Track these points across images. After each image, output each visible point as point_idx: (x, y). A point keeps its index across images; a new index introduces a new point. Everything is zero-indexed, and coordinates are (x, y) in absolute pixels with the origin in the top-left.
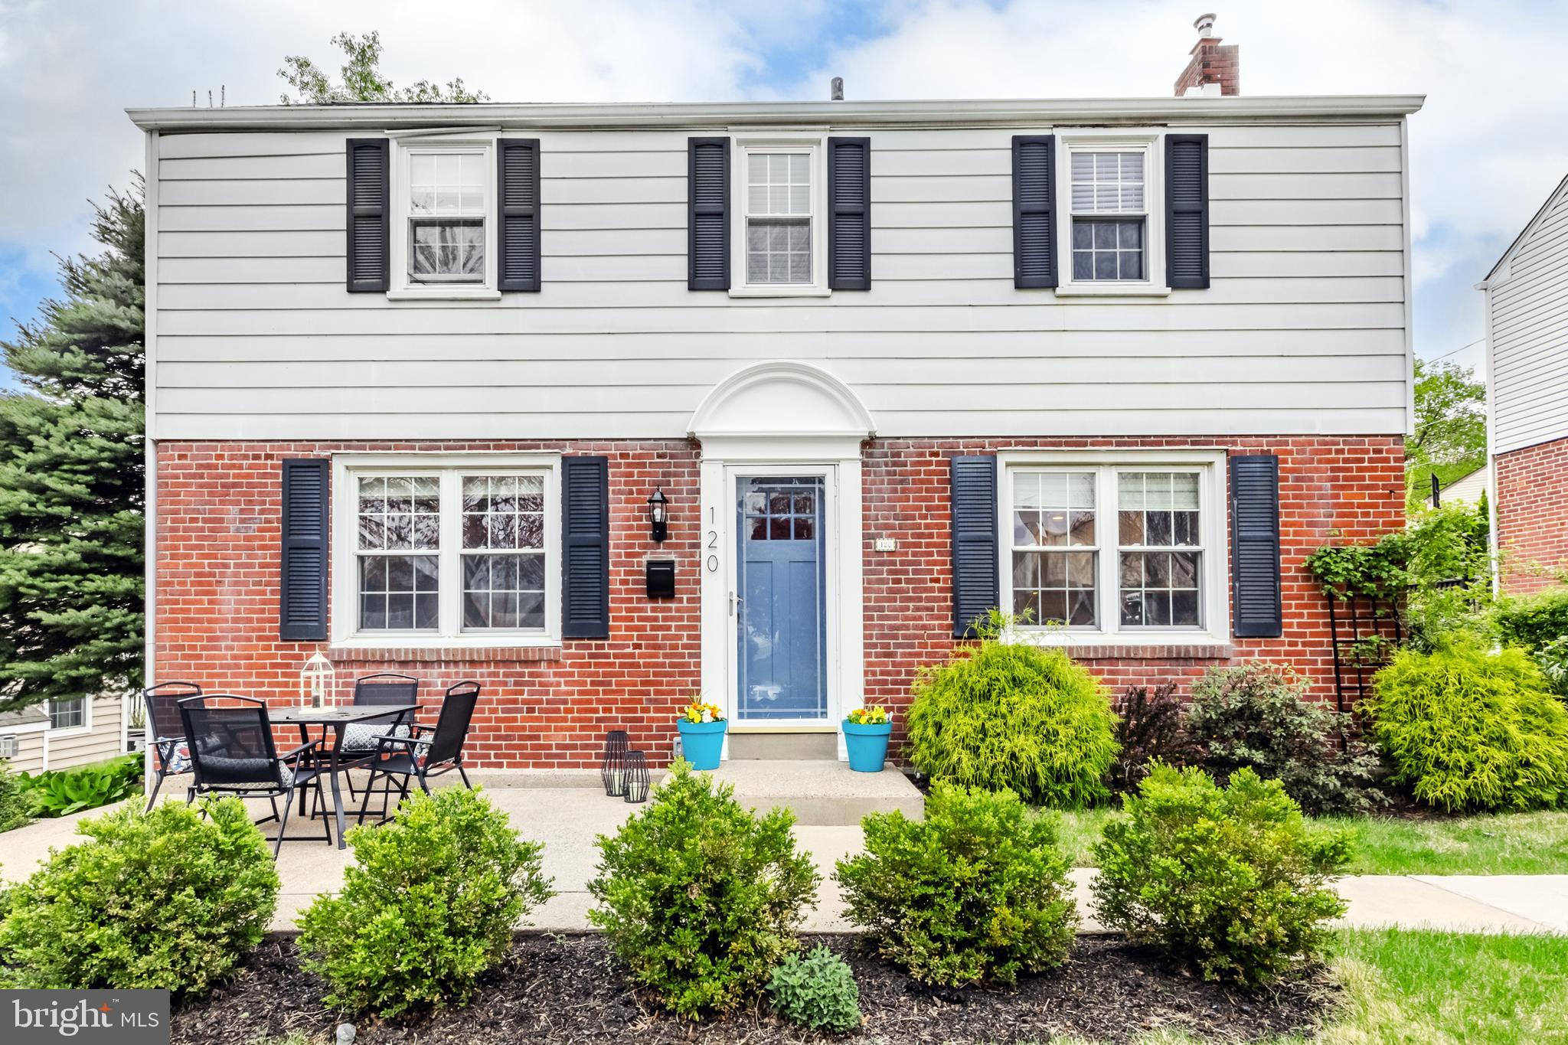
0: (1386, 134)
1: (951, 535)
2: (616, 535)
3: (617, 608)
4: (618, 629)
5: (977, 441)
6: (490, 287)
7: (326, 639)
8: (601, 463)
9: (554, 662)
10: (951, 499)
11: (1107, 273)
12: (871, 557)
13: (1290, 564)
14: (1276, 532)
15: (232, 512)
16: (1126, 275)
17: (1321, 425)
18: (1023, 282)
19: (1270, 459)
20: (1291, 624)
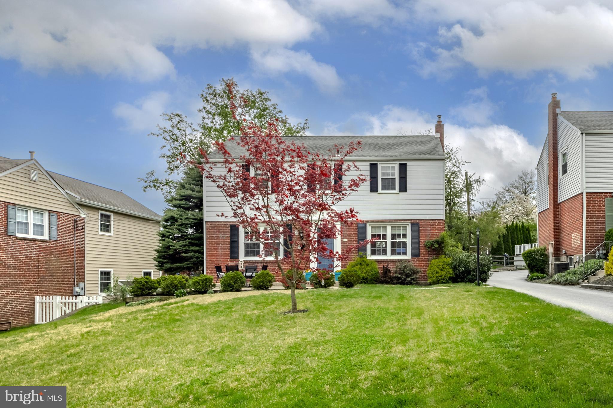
0: (441, 163)
1: (358, 238)
5: (363, 221)
7: (239, 258)
9: (282, 263)
10: (358, 232)
11: (388, 189)
12: (342, 243)
13: (422, 244)
14: (419, 238)
15: (220, 235)
16: (392, 189)
17: (428, 217)
18: (371, 191)
19: (418, 224)
20: (422, 255)
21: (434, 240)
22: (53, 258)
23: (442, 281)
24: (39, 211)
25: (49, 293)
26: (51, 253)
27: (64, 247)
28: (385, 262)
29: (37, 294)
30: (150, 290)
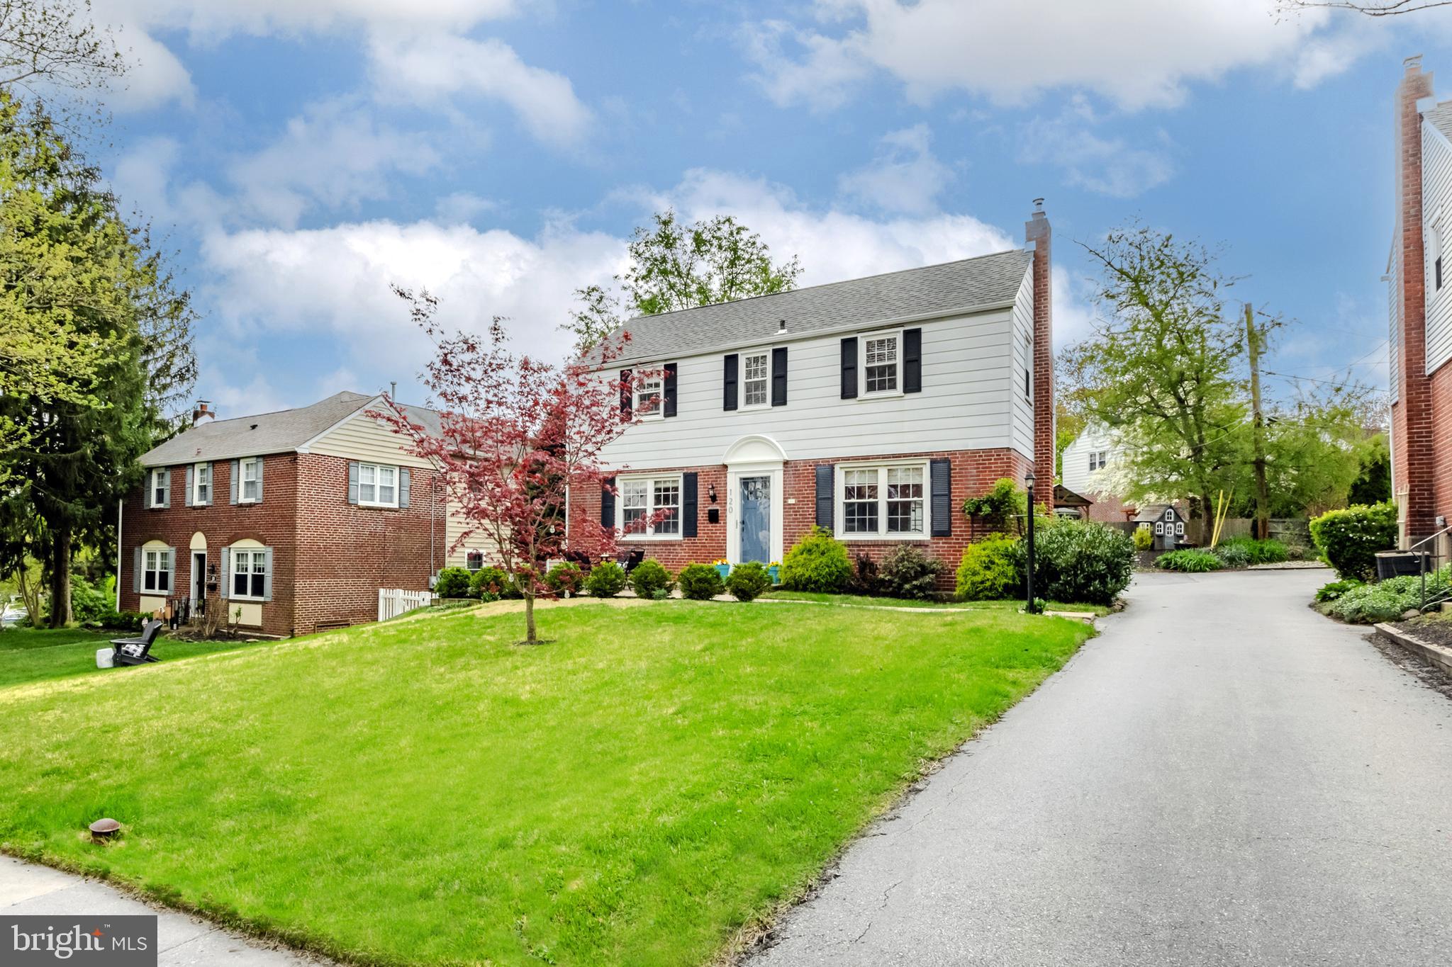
1: (816, 497)
2: (700, 500)
3: (700, 526)
4: (700, 533)
5: (827, 460)
6: (661, 416)
8: (696, 475)
9: (680, 545)
10: (816, 482)
11: (881, 388)
12: (786, 506)
13: (956, 506)
14: (950, 492)
15: (588, 496)
16: (890, 388)
17: (971, 445)
18: (845, 395)
19: (947, 461)
20: (956, 530)
21: (985, 497)
22: (403, 535)
23: (986, 593)
24: (387, 467)
25: (394, 583)
26: (401, 528)
27: (418, 517)
28: (874, 546)
29: (382, 585)
30: (460, 588)
